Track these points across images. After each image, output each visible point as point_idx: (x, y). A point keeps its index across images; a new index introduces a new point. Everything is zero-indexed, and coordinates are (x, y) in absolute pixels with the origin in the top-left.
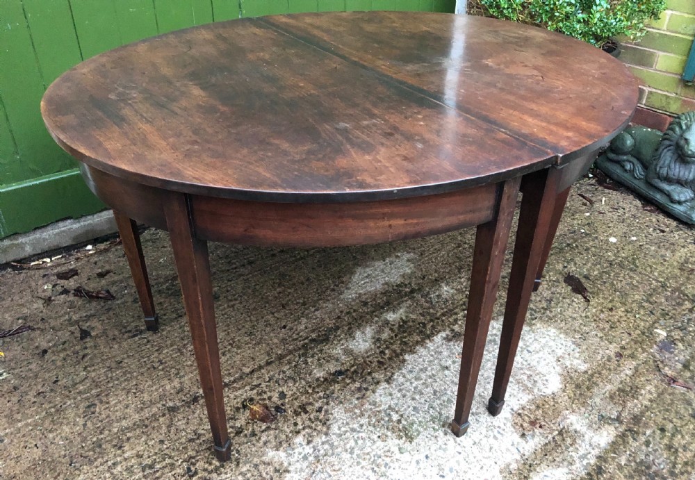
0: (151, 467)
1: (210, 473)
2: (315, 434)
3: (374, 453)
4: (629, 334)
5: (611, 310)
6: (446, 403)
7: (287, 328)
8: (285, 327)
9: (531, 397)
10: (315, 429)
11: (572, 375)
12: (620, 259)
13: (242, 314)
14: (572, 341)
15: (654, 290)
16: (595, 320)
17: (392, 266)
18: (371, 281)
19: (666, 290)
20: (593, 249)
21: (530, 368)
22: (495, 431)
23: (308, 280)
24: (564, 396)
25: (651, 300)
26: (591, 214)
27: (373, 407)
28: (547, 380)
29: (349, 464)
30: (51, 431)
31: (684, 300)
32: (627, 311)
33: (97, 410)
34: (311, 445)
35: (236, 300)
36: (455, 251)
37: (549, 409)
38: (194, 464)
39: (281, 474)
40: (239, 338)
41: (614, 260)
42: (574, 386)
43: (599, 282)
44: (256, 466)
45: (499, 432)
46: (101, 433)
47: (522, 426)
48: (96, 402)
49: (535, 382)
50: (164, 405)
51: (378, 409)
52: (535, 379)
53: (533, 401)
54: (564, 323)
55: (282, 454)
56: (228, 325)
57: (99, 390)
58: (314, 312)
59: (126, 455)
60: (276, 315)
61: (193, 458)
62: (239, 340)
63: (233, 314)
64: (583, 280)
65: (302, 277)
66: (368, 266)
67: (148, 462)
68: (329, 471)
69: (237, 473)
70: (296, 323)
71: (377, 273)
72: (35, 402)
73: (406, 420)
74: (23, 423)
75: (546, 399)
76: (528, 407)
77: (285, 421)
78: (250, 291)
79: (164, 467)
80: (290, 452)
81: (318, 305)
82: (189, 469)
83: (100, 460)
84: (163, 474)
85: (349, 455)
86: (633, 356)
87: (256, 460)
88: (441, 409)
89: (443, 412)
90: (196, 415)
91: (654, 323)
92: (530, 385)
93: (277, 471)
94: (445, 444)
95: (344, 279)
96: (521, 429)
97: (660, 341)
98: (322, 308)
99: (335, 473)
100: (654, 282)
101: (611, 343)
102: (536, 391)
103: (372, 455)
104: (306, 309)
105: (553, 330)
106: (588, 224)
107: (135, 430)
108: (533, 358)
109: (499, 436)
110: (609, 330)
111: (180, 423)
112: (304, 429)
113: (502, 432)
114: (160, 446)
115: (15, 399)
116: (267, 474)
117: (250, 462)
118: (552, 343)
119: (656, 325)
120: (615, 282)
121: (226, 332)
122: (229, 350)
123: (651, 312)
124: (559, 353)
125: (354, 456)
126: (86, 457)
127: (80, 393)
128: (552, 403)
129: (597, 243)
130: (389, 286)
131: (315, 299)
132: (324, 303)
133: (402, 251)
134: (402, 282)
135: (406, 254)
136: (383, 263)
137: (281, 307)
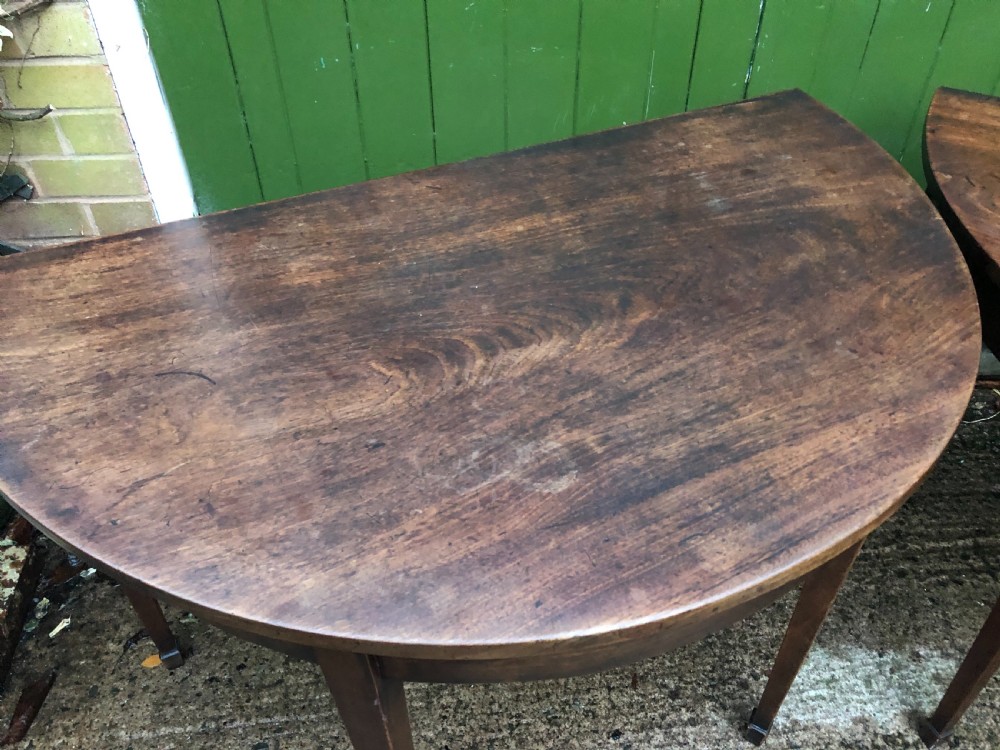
7: (621, 740)
8: (617, 734)
17: (895, 677)
18: (833, 699)
57: (285, 718)
58: (685, 724)
60: (613, 696)
62: (528, 724)
66: (837, 653)
70: (642, 735)
74: (169, 729)
81: (698, 711)
98: (705, 721)
104: (673, 709)
121: (515, 694)
122: (503, 739)
127: (260, 709)
130: (866, 730)
131: (700, 690)
132: (714, 711)
133: (932, 644)
134: (901, 731)
135: (938, 656)
136: (878, 659)
137: (630, 682)
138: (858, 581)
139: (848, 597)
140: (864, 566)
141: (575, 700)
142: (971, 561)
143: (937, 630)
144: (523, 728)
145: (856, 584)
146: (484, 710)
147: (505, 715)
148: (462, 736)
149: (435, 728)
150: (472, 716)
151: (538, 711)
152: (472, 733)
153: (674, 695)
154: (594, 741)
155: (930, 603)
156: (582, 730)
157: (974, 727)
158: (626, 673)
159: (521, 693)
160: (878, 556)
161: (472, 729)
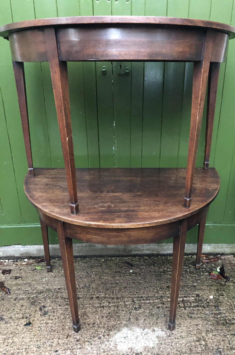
7: (57, 353)
8: (56, 351)
13: (47, 331)
17: (145, 336)
23: (94, 324)
35: (52, 320)
36: (193, 344)
40: (32, 347)
56: (34, 336)
58: (78, 349)
60: (60, 341)
62: (31, 348)
63: (43, 328)
65: (92, 321)
66: (131, 329)
70: (64, 352)
71: (132, 337)
78: (62, 317)
81: (83, 345)
95: (111, 333)
98: (84, 348)
104: (76, 344)
121: (30, 340)
122: (22, 352)
130: (131, 351)
131: (86, 339)
132: (88, 345)
133: (159, 327)
134: (142, 352)
135: (160, 331)
136: (142, 331)
137: (66, 337)
138: (145, 309)
139: (140, 314)
140: (148, 305)
141: (47, 341)
142: (180, 304)
143: (163, 323)
144: (29, 349)
145: (144, 310)
146: (20, 344)
147: (25, 345)
148: (11, 351)
149: (4, 348)
150: (16, 345)
151: (35, 344)
152: (14, 350)
153: (78, 341)
154: (49, 353)
155: (163, 316)
156: (47, 350)
157: (164, 351)
158: (66, 334)
159: (33, 339)
160: (153, 303)
161: (14, 349)
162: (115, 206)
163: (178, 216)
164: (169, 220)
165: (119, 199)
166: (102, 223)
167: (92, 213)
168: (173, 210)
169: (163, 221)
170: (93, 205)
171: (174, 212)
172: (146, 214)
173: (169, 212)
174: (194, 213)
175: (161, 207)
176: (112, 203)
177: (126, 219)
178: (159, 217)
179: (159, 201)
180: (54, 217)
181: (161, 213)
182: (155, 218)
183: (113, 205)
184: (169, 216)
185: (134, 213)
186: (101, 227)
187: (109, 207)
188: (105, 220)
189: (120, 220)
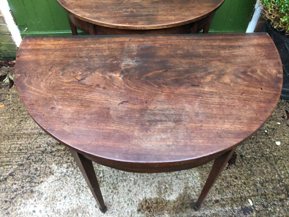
0: (21, 150)
1: (33, 161)
2: (71, 166)
3: (83, 184)
4: (233, 195)
5: (236, 178)
6: (123, 180)
9: (158, 197)
10: (73, 165)
11: (185, 198)
12: (271, 155)
14: (201, 183)
15: (272, 180)
16: (223, 179)
19: (279, 183)
20: (261, 144)
21: (171, 185)
22: (131, 202)
24: (172, 205)
25: (264, 184)
26: (281, 124)
27: (97, 167)
28: (172, 194)
29: (72, 183)
30: (7, 124)
31: (283, 193)
32: (244, 183)
33: (22, 123)
34: (67, 170)
37: (160, 206)
38: (31, 156)
39: (50, 174)
41: (266, 154)
42: (181, 203)
43: (245, 162)
44: (46, 167)
45: (131, 204)
46: (18, 131)
47: (142, 206)
48: (24, 120)
49: (167, 192)
50: (39, 131)
51: (98, 169)
52: (168, 191)
53: (156, 199)
54: (206, 173)
55: (56, 167)
57: (27, 116)
59: (18, 142)
61: (33, 154)
64: (238, 157)
67: (21, 148)
68: (64, 182)
69: (40, 166)
72: (10, 112)
73: (103, 179)
74: (3, 117)
75: (163, 201)
76: (152, 200)
77: (67, 156)
79: (24, 152)
80: (59, 168)
82: (29, 157)
83: (11, 140)
84: (22, 154)
85: (74, 180)
86: (223, 206)
87: (48, 165)
88: (119, 181)
89: (119, 183)
90: (44, 139)
91: (253, 196)
92: (162, 192)
93: (50, 172)
94: (108, 196)
96: (141, 207)
97: (245, 206)
99: (65, 184)
100: (277, 176)
101: (219, 194)
102: (163, 195)
103: (81, 184)
105: (197, 174)
106: (274, 129)
107: (26, 135)
108: (176, 181)
109: (130, 205)
110: (225, 187)
111: (38, 140)
112: (70, 162)
113: (133, 204)
114: (27, 144)
115: (7, 108)
116: (47, 172)
117: (46, 165)
118: (191, 179)
119: (252, 198)
120: (254, 166)
123: (257, 189)
124: (190, 184)
125: (76, 182)
126: (9, 137)
127: (23, 115)
128: (164, 205)
129: (267, 141)
162: (137, 11)
163: (191, 19)
164: (183, 22)
165: (140, 5)
166: (128, 25)
167: (118, 17)
168: (187, 14)
169: (179, 23)
170: (118, 10)
171: (187, 16)
172: (164, 17)
173: (184, 16)
174: (205, 17)
175: (177, 12)
176: (133, 8)
177: (148, 22)
178: (175, 20)
179: (174, 7)
180: (87, 21)
181: (177, 17)
182: (172, 21)
183: (135, 11)
184: (183, 19)
185: (154, 17)
186: (127, 29)
187: (132, 12)
188: (130, 23)
189: (142, 23)
